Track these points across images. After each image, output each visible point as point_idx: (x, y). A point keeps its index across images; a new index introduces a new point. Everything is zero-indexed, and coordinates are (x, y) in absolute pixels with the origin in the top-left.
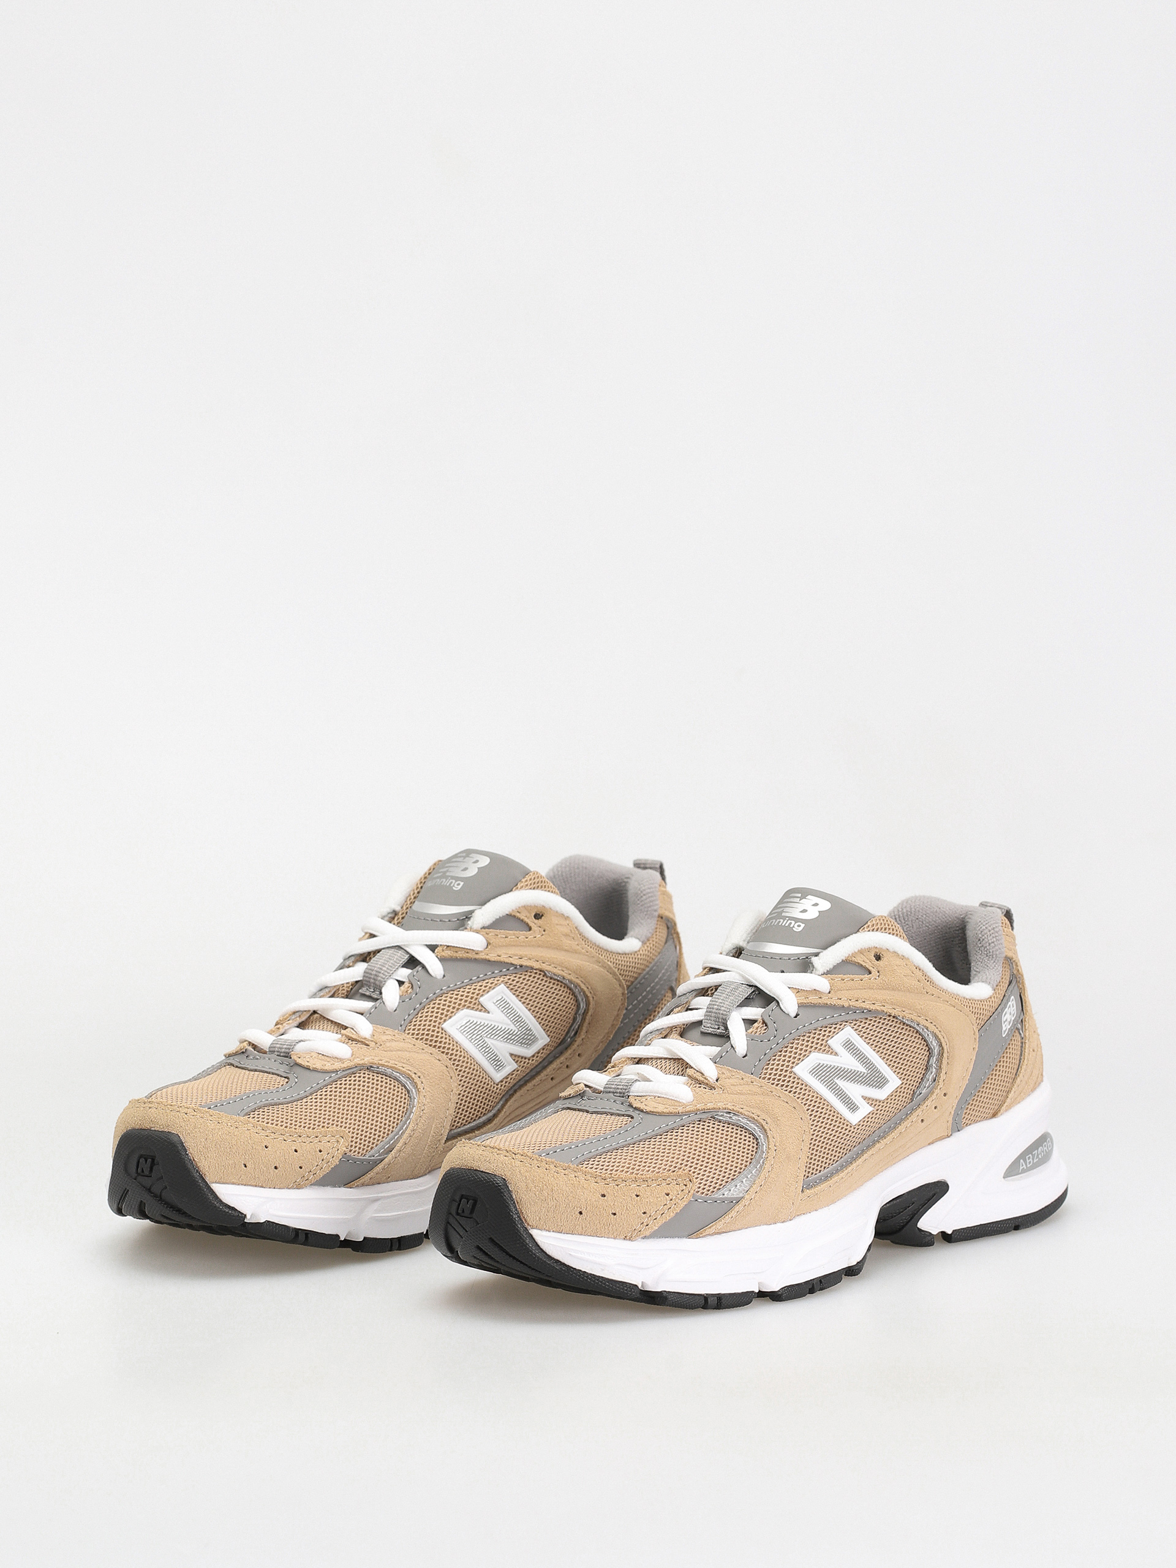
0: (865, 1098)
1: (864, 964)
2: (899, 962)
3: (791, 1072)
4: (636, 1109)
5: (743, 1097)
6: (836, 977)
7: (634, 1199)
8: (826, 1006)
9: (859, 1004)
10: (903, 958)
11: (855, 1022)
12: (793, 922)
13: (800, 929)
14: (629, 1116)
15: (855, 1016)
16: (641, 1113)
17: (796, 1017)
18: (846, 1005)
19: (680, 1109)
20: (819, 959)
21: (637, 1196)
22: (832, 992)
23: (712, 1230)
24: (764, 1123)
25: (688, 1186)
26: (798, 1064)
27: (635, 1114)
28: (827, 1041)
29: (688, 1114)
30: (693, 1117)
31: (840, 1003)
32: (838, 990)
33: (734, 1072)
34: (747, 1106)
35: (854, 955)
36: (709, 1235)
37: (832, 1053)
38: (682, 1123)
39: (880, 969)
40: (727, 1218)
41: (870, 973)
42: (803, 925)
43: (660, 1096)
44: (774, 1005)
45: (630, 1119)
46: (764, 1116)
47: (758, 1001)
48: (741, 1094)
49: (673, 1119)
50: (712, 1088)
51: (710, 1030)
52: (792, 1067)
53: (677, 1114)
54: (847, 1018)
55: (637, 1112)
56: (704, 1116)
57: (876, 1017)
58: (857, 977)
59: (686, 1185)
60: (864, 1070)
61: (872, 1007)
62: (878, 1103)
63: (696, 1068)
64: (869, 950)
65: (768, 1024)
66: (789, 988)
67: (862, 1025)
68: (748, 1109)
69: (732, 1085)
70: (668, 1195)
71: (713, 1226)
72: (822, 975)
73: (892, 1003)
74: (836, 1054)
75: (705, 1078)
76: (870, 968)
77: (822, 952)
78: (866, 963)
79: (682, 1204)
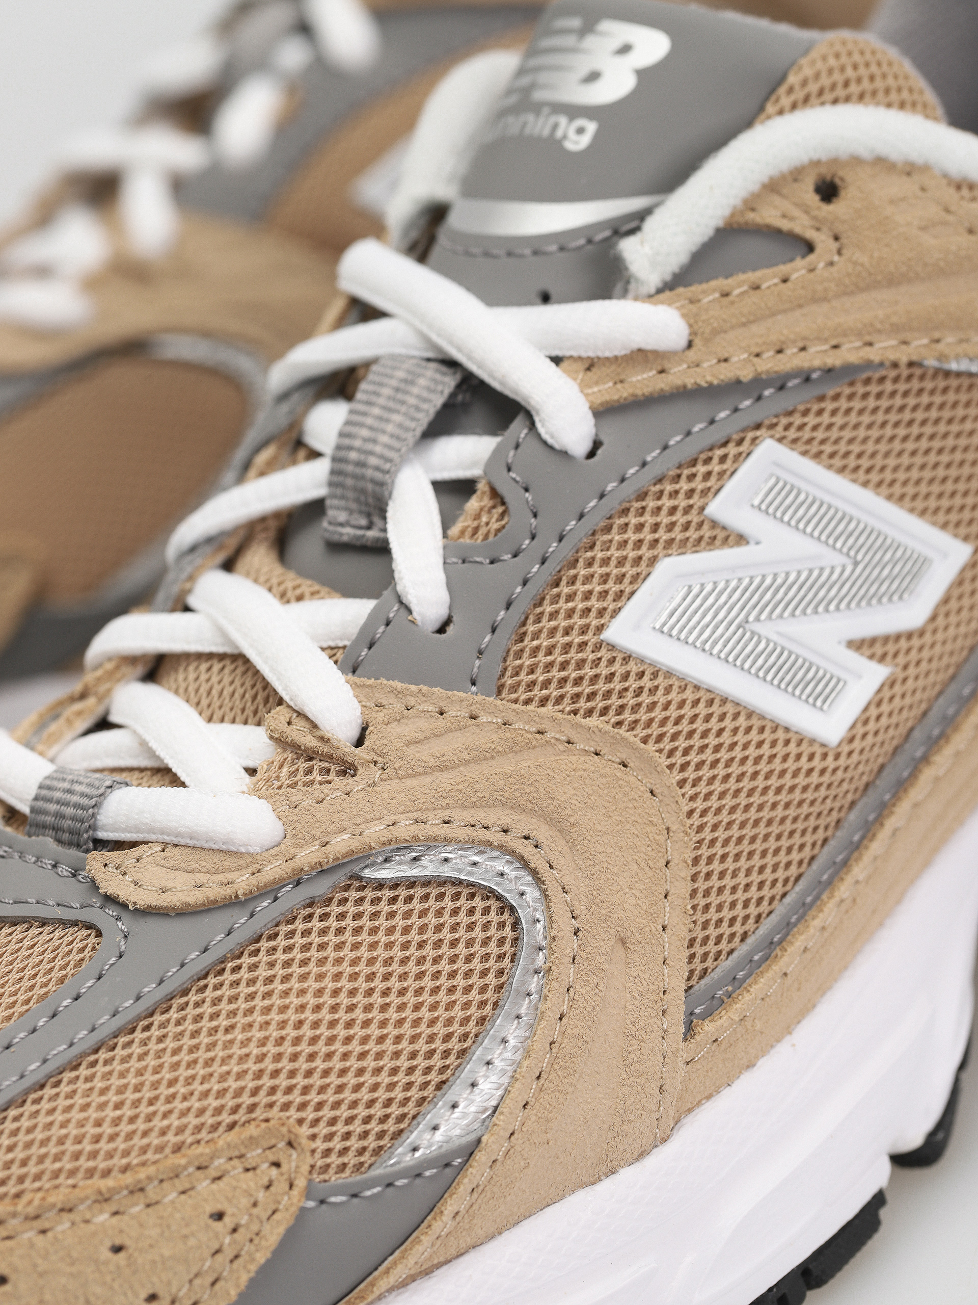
0: (857, 645)
1: (785, 225)
2: (897, 186)
3: (598, 647)
4: (110, 900)
5: (445, 779)
6: (704, 292)
7: (106, 1263)
8: (683, 394)
9: (792, 361)
10: (910, 170)
11: (784, 421)
12: (563, 120)
13: (584, 141)
14: (89, 926)
15: (786, 401)
16: (125, 916)
17: (591, 454)
18: (746, 375)
19: (243, 882)
20: (642, 243)
21: (117, 1249)
22: (697, 342)
23: (400, 1272)
24: (526, 850)
25: (285, 1167)
26: (616, 612)
27: (103, 917)
28: (702, 509)
29: (272, 891)
30: (291, 898)
31: (725, 373)
32: (715, 332)
33: (412, 694)
34: (465, 807)
35: (751, 203)
36: (391, 1290)
37: (727, 538)
38: (256, 925)
39: (840, 228)
40: (441, 1224)
41: (810, 247)
42: (591, 127)
43: (175, 841)
44: (518, 428)
45: (92, 940)
46: (522, 824)
47: (478, 413)
48: (441, 768)
49: (222, 920)
50: (348, 769)
51: (347, 533)
52: (600, 629)
53: (233, 903)
54: (762, 412)
55: (112, 911)
56: (321, 888)
57: (852, 384)
58: (769, 277)
59: (277, 1165)
60: (838, 559)
61: (834, 360)
62: (903, 644)
63: (292, 704)
64: (796, 174)
65: (508, 499)
66: (557, 360)
67: (811, 420)
68: (469, 816)
69: (408, 744)
70: (219, 1216)
71: (395, 1263)
72: (659, 291)
73: (895, 329)
74: (741, 539)
75: (322, 739)
76: (810, 234)
77: (657, 205)
78: (792, 219)
79: (273, 1234)
